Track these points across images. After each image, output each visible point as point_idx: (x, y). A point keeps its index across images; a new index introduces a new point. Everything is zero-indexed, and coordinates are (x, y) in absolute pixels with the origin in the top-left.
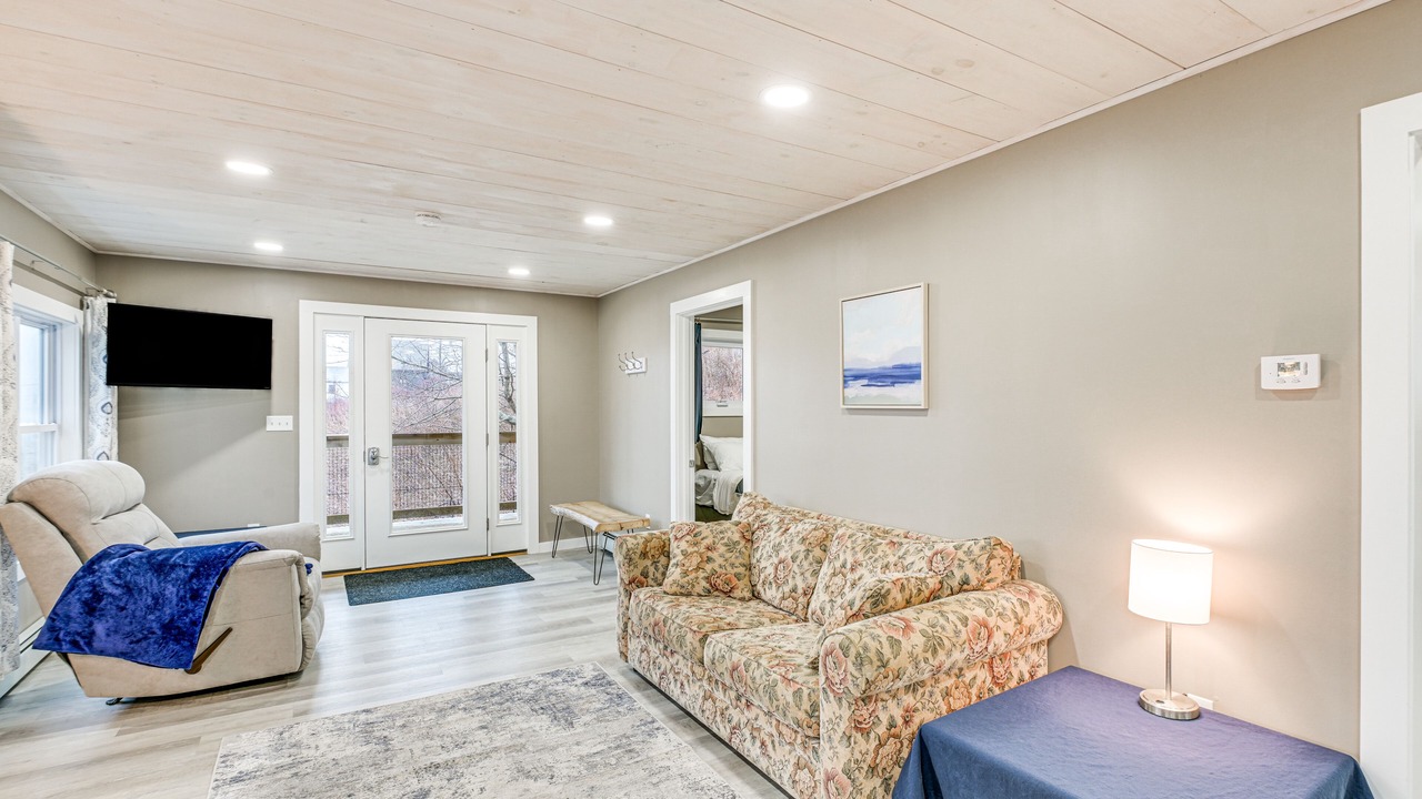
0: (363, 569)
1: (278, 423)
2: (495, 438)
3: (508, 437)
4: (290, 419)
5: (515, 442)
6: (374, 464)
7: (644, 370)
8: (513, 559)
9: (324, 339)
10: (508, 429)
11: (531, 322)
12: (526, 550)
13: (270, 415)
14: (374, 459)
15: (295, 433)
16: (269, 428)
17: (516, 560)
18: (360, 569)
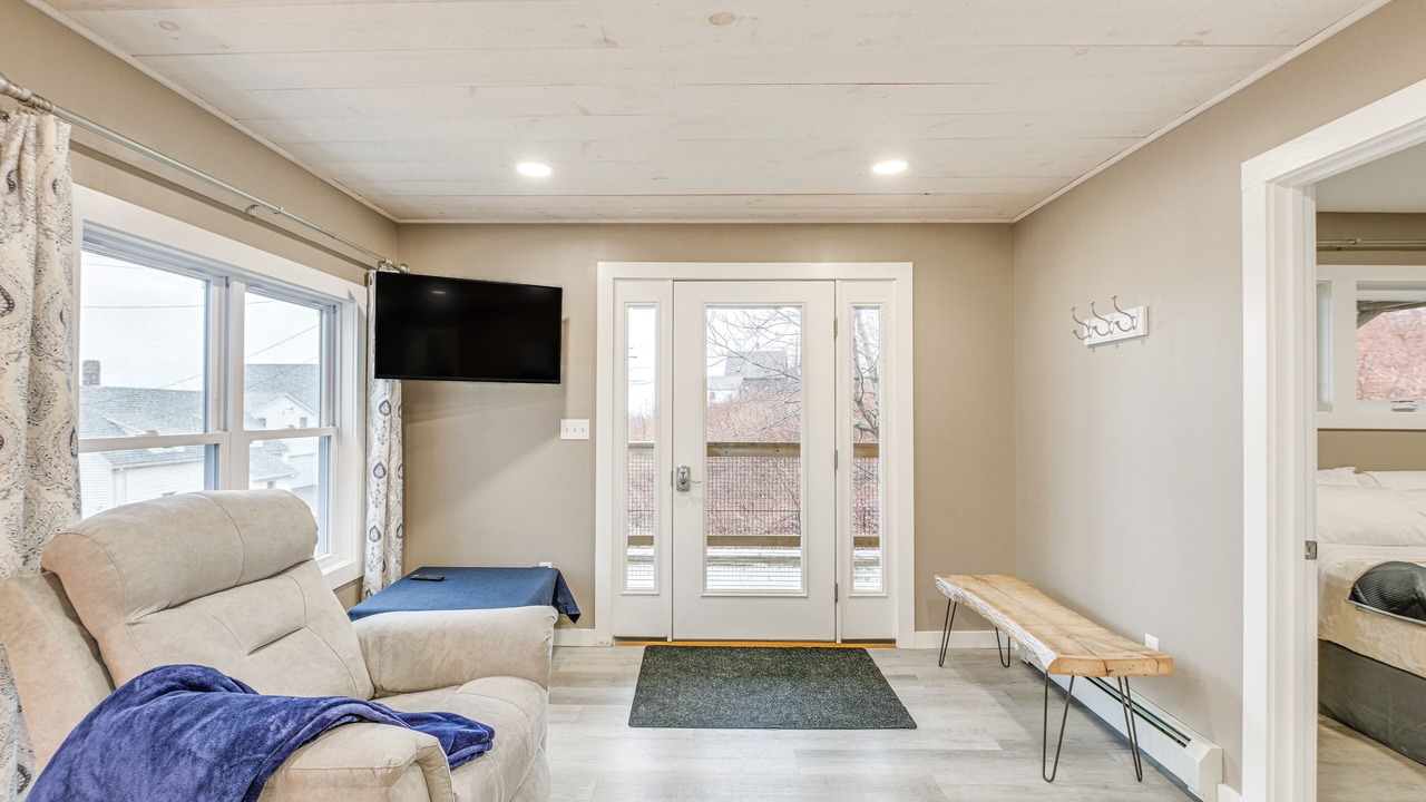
0: (669, 639)
1: (573, 429)
2: (847, 452)
3: (867, 451)
4: (586, 423)
5: (877, 456)
6: (684, 490)
7: (1141, 331)
8: (872, 651)
9: (625, 314)
10: (869, 439)
11: (901, 273)
12: (892, 641)
13: (564, 418)
14: (684, 484)
15: (591, 444)
16: (564, 436)
17: (876, 655)
18: (665, 639)
